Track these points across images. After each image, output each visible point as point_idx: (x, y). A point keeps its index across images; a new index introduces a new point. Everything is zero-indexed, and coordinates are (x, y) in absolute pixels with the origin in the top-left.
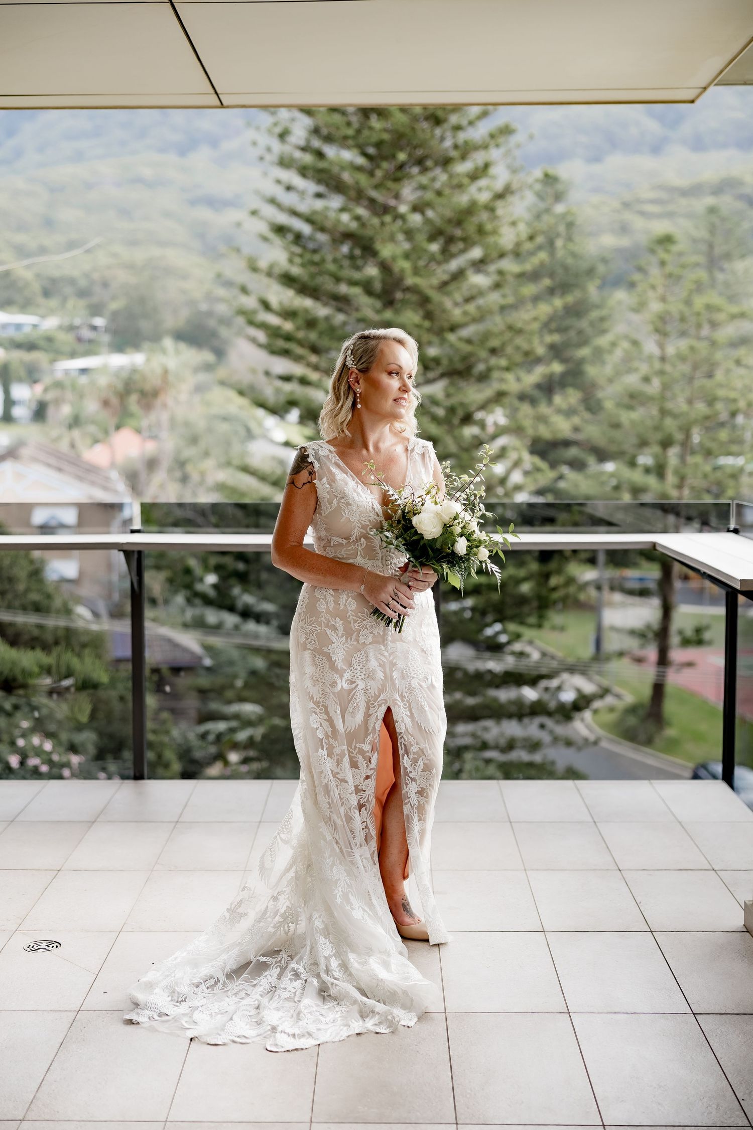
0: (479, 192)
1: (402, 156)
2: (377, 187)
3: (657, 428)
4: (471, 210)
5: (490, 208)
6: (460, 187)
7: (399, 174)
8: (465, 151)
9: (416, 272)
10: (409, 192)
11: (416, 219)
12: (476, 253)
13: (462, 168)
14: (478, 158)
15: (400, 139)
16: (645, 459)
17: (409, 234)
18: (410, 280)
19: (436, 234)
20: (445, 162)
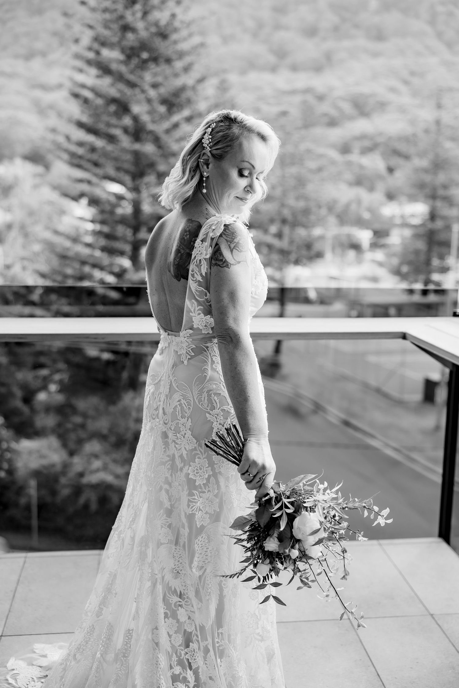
0: (188, 80)
1: (145, 55)
2: (132, 72)
4: (183, 89)
5: (194, 88)
6: (176, 75)
7: (143, 65)
8: (181, 55)
9: (154, 122)
10: (148, 77)
11: (152, 93)
12: (186, 113)
13: (179, 65)
14: (187, 60)
15: (144, 46)
17: (149, 101)
18: (150, 127)
19: (164, 101)
20: (168, 61)
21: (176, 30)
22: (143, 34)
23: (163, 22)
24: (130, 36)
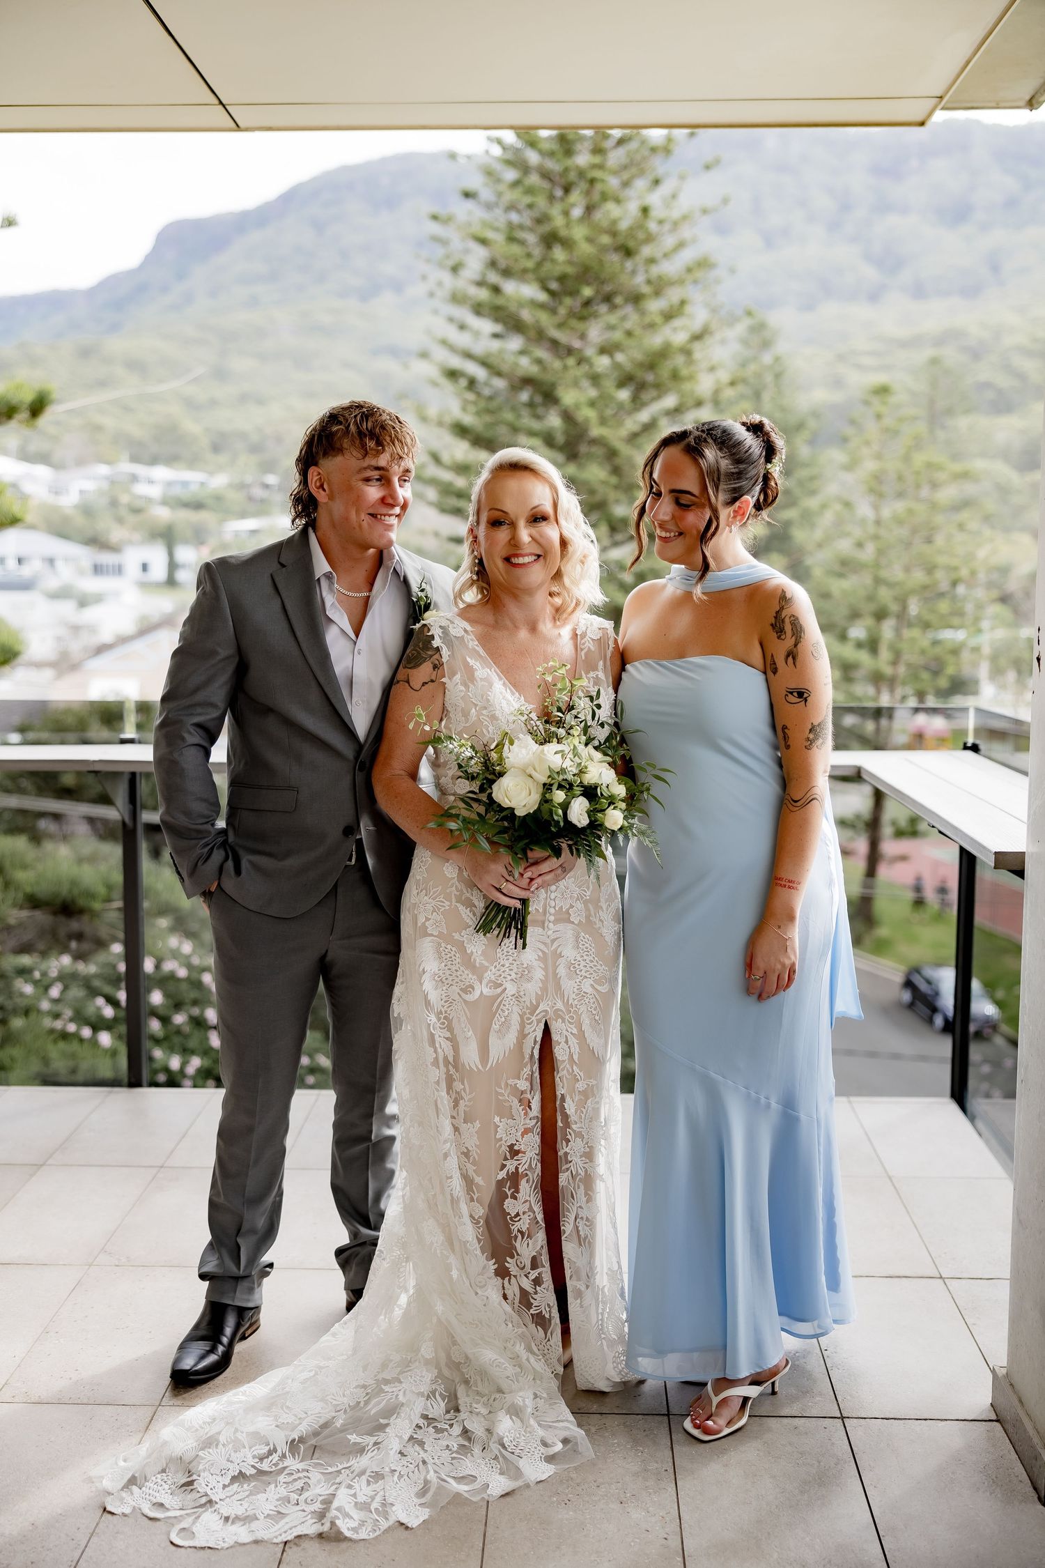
0: (676, 334)
1: (587, 292)
2: (560, 326)
3: (871, 598)
4: (664, 353)
5: (687, 352)
6: (651, 326)
7: (585, 311)
8: (659, 286)
9: (603, 421)
10: (595, 332)
11: (603, 363)
12: (670, 401)
13: (655, 306)
14: (673, 295)
15: (586, 273)
16: (858, 632)
17: (595, 379)
18: (596, 431)
19: (625, 380)
20: (636, 299)
21: (650, 239)
22: (585, 249)
23: (624, 225)
24: (559, 254)
